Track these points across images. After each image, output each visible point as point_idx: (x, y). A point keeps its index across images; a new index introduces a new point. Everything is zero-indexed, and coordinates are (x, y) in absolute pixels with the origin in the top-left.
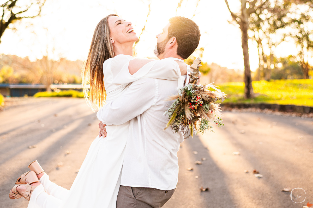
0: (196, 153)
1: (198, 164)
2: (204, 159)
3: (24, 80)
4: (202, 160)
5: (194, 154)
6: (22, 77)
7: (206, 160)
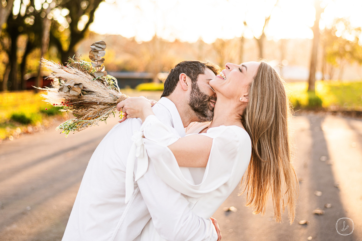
0: (319, 193)
1: (317, 214)
2: (329, 205)
3: (128, 67)
4: (325, 207)
5: (316, 195)
6: (126, 63)
7: (331, 207)
